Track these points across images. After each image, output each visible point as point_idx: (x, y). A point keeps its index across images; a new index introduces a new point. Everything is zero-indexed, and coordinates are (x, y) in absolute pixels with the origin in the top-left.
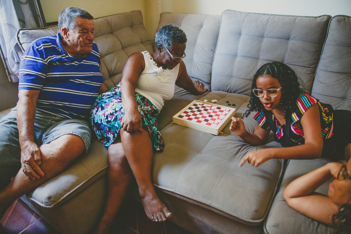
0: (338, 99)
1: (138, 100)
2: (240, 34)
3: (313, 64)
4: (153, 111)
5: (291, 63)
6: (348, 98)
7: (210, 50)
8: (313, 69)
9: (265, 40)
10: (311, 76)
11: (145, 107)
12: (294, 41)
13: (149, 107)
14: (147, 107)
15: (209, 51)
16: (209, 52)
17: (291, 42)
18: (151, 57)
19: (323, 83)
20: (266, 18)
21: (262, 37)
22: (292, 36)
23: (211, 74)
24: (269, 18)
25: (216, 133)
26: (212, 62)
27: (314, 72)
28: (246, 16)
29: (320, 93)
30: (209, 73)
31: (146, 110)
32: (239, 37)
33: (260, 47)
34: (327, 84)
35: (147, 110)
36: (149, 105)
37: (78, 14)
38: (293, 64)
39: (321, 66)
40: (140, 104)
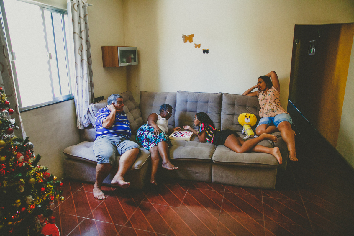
0: (230, 125)
2: (187, 101)
3: (219, 112)
6: (234, 124)
9: (199, 104)
12: (211, 103)
17: (209, 103)
19: (224, 119)
20: (197, 94)
21: (197, 102)
22: (209, 101)
24: (199, 94)
25: (189, 140)
27: (220, 115)
28: (188, 93)
29: (224, 123)
32: (187, 103)
33: (197, 107)
34: (226, 119)
37: (118, 97)
39: (222, 113)
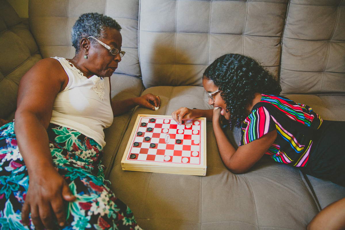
0: (315, 74)
1: (74, 142)
3: (279, 32)
4: (99, 155)
5: (254, 35)
6: (325, 71)
7: (130, 27)
8: (279, 38)
10: (278, 48)
11: (88, 152)
12: (253, 3)
13: (93, 150)
14: (90, 151)
15: (128, 28)
16: (128, 30)
18: (71, 63)
19: (295, 56)
23: (139, 63)
25: (204, 173)
26: (136, 45)
27: (280, 42)
29: (294, 70)
30: (135, 62)
31: (89, 156)
33: (209, 15)
34: (300, 56)
35: (91, 156)
36: (92, 146)
38: (256, 34)
40: (79, 149)
